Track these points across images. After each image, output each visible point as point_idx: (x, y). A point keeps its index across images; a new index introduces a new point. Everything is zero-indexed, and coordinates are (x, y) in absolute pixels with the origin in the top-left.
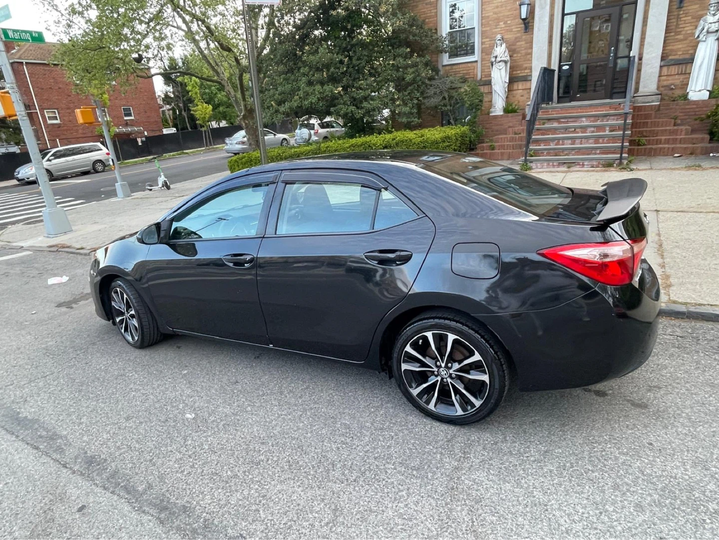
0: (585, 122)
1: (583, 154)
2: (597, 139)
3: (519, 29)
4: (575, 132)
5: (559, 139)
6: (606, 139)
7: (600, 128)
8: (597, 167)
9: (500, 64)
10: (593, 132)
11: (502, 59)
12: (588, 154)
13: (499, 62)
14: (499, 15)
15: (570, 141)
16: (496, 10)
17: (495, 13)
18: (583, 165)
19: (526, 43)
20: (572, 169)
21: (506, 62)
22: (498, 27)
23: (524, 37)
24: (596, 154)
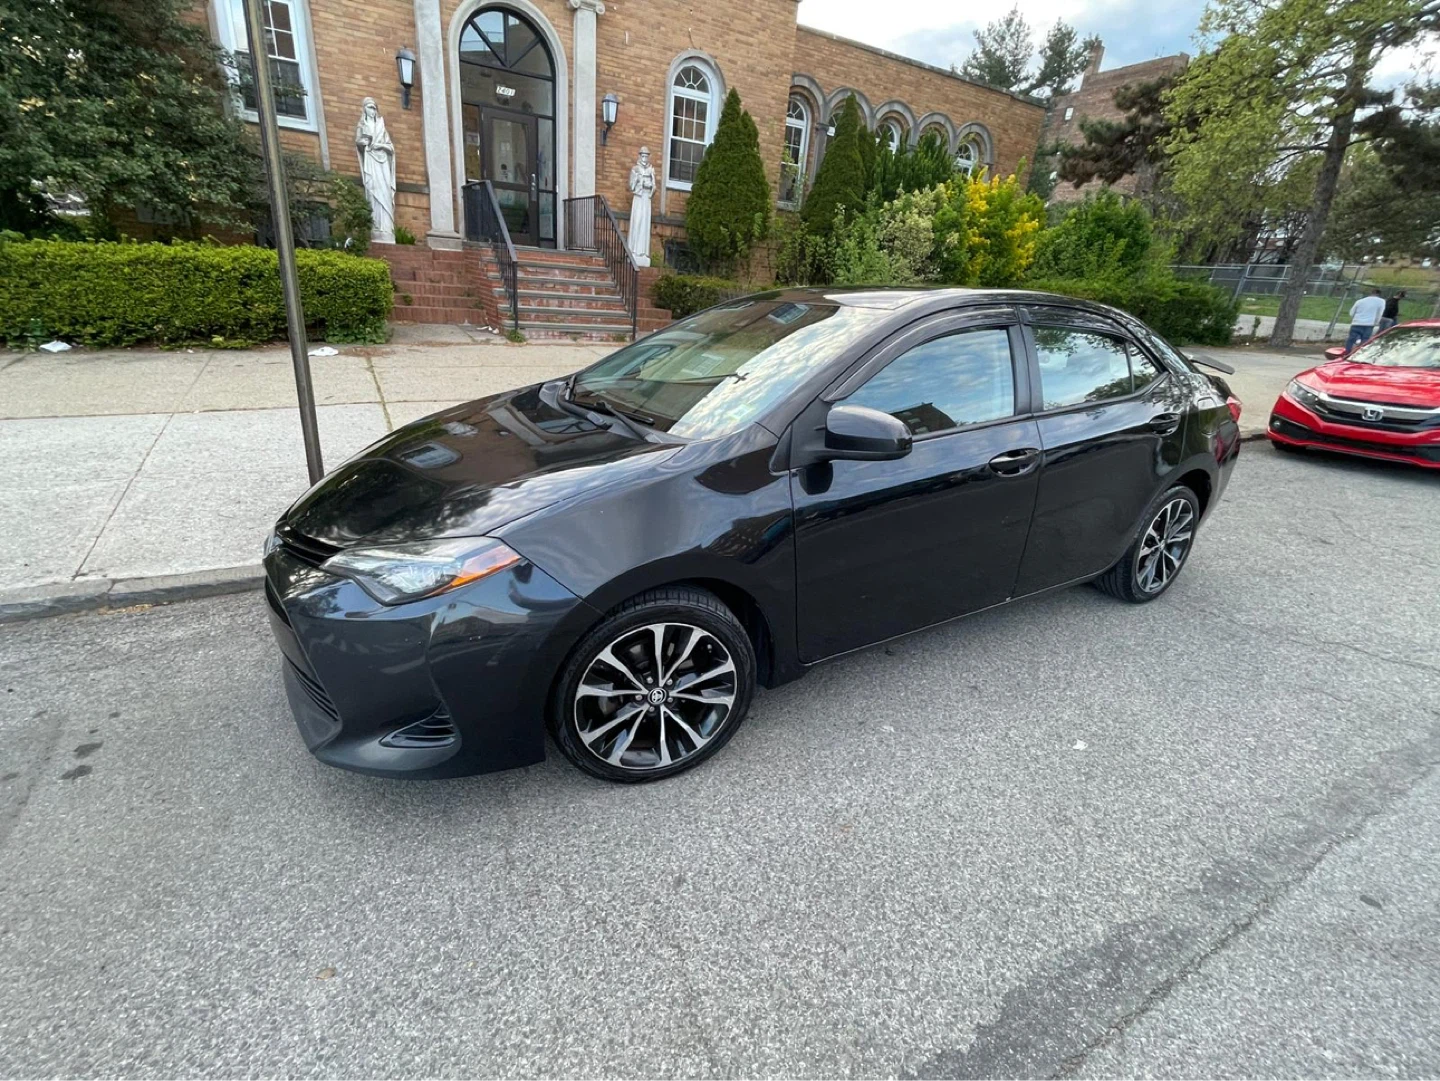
0: (558, 276)
1: (582, 321)
2: (590, 302)
3: (393, 99)
4: (553, 289)
5: (541, 297)
6: (600, 303)
7: (585, 287)
8: (607, 340)
9: (381, 153)
10: (576, 292)
11: (381, 145)
12: (589, 322)
13: (380, 149)
14: (351, 58)
15: (556, 302)
16: (344, 47)
17: (342, 51)
18: (591, 337)
19: (409, 128)
20: (580, 341)
21: (389, 153)
22: (353, 80)
23: (404, 117)
24: (596, 322)
